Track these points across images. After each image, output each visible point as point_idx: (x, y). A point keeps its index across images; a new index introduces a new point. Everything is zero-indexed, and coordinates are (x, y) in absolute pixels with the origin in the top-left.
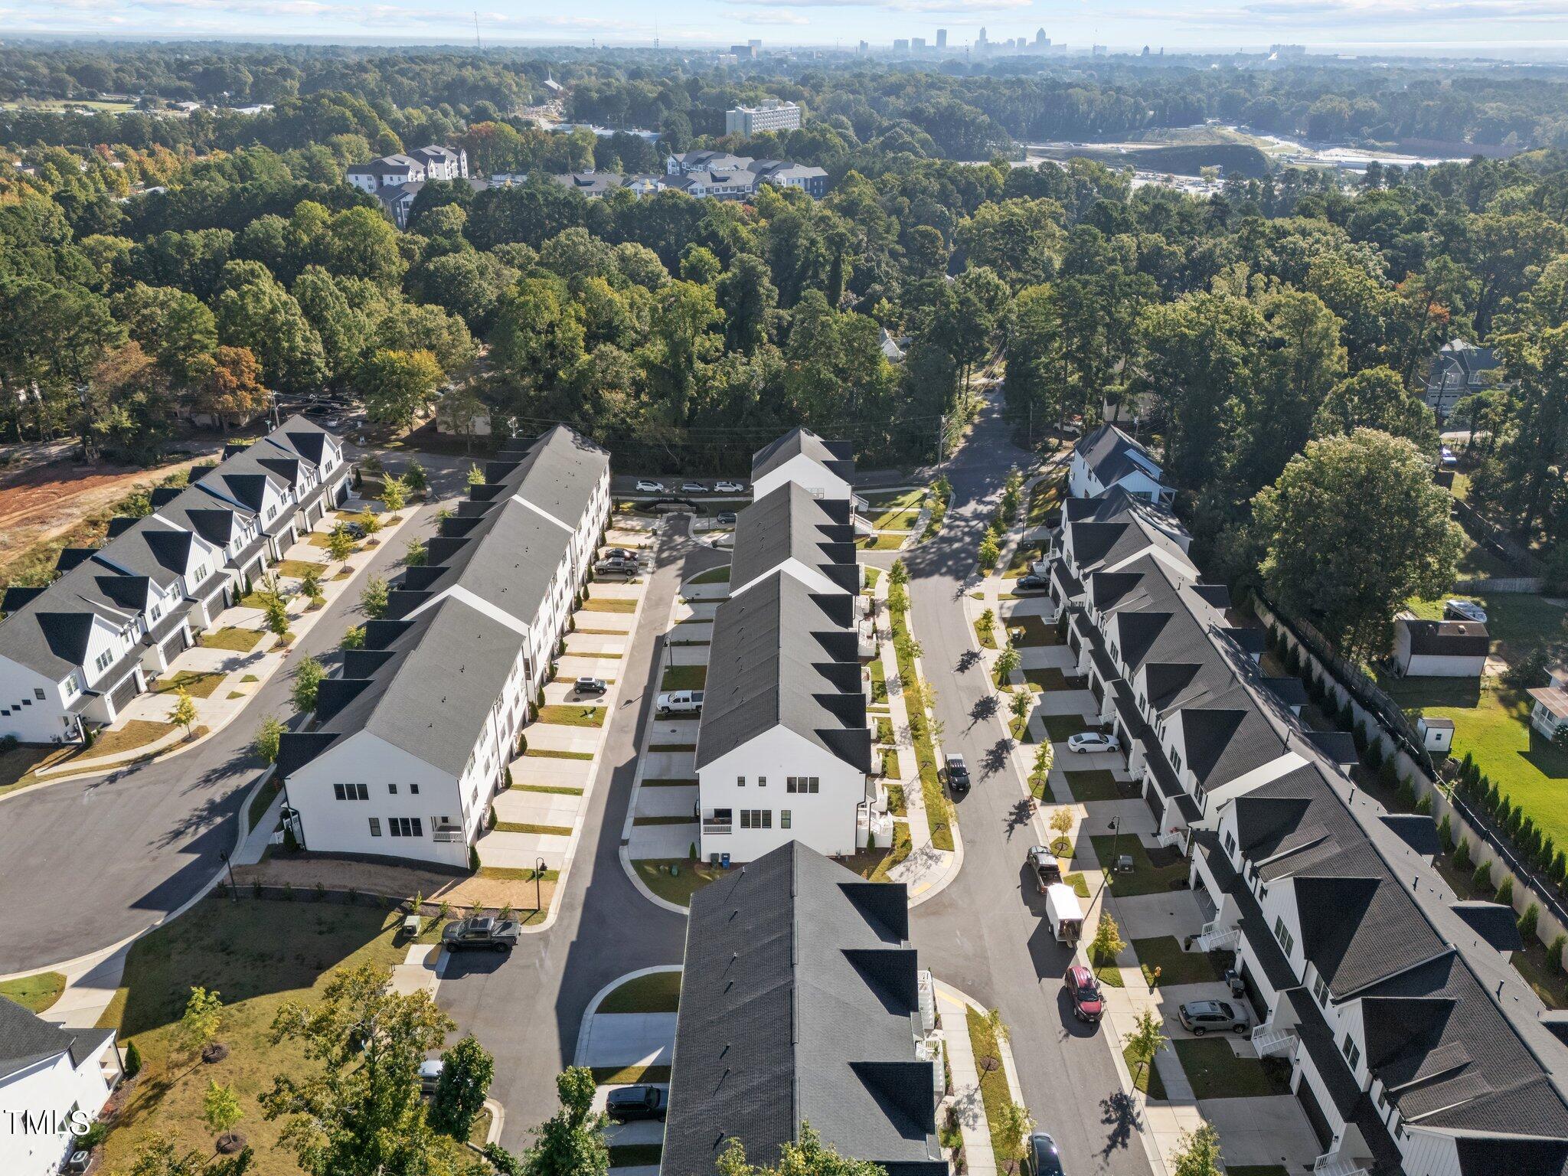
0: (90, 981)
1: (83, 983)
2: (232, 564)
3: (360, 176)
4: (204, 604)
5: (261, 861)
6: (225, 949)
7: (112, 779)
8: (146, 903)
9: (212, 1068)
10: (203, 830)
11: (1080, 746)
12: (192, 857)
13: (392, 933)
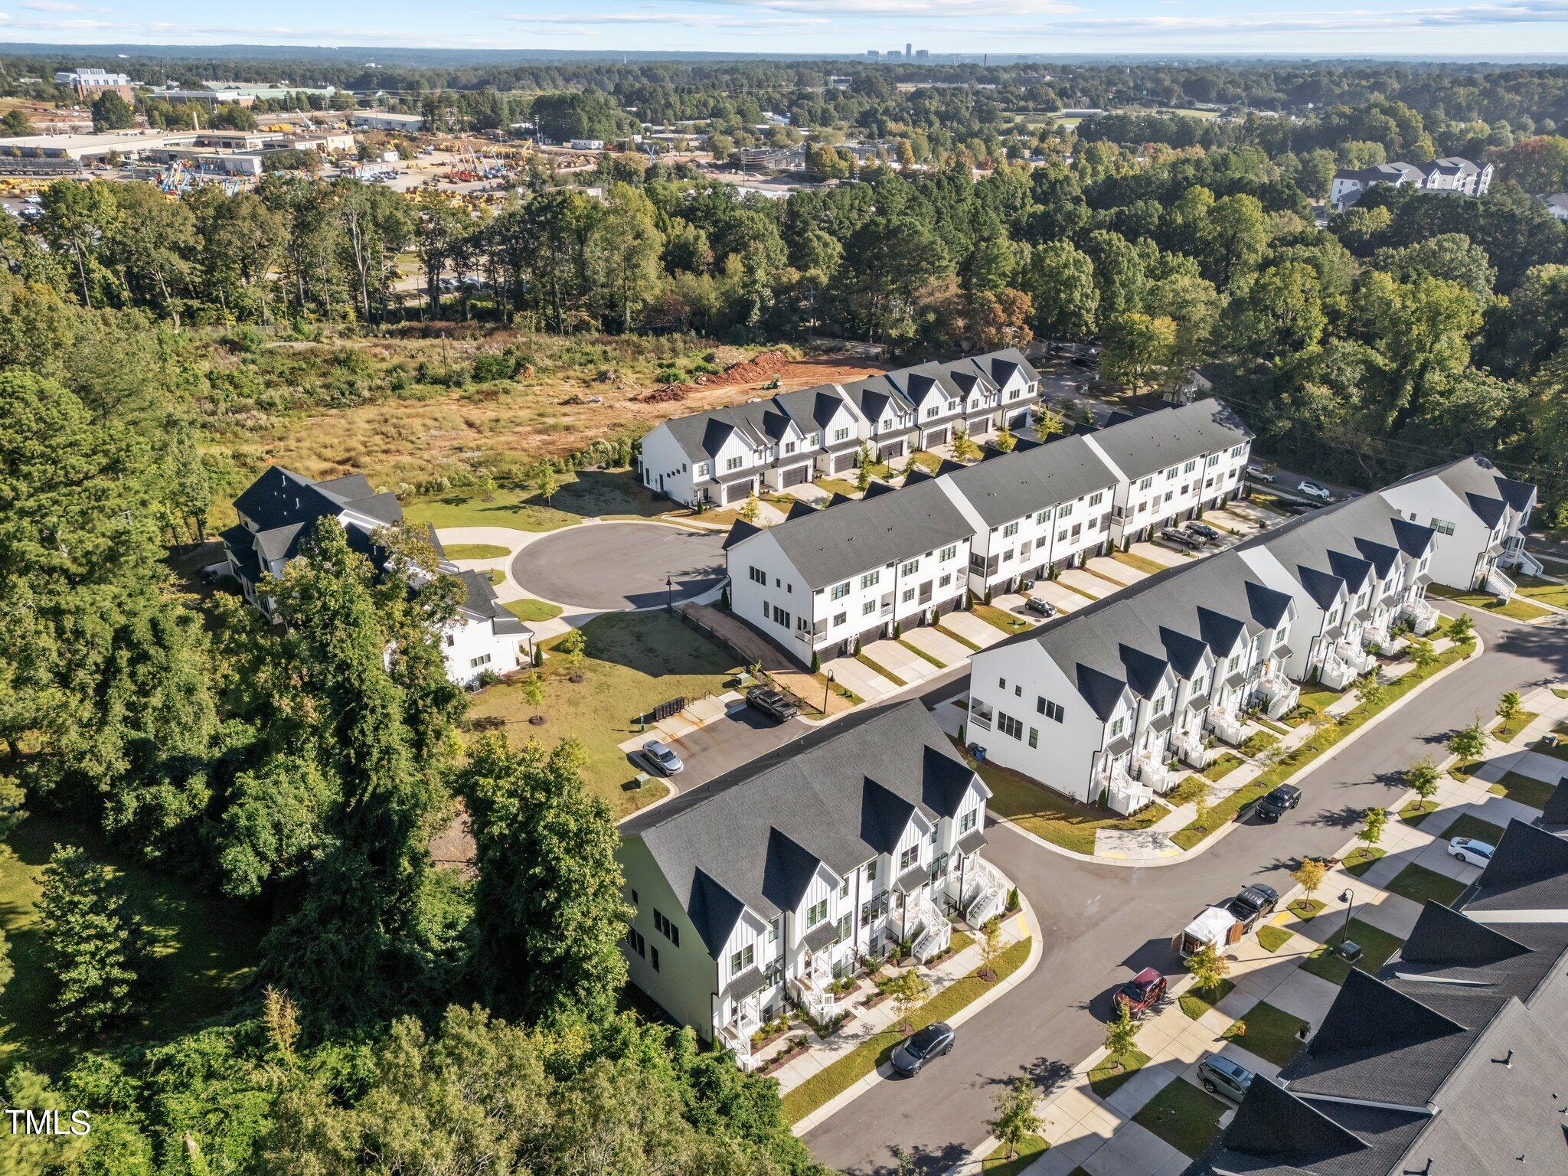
0: (569, 620)
1: (565, 619)
2: (875, 438)
3: (1345, 181)
4: (833, 456)
5: (706, 606)
6: (639, 637)
7: (691, 535)
8: (630, 598)
9: (569, 684)
10: (699, 578)
11: (1458, 849)
12: (680, 588)
13: (729, 678)
